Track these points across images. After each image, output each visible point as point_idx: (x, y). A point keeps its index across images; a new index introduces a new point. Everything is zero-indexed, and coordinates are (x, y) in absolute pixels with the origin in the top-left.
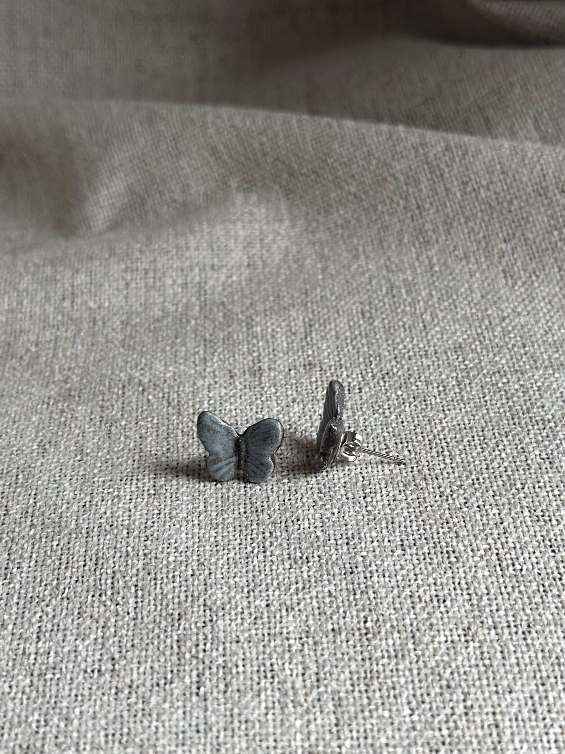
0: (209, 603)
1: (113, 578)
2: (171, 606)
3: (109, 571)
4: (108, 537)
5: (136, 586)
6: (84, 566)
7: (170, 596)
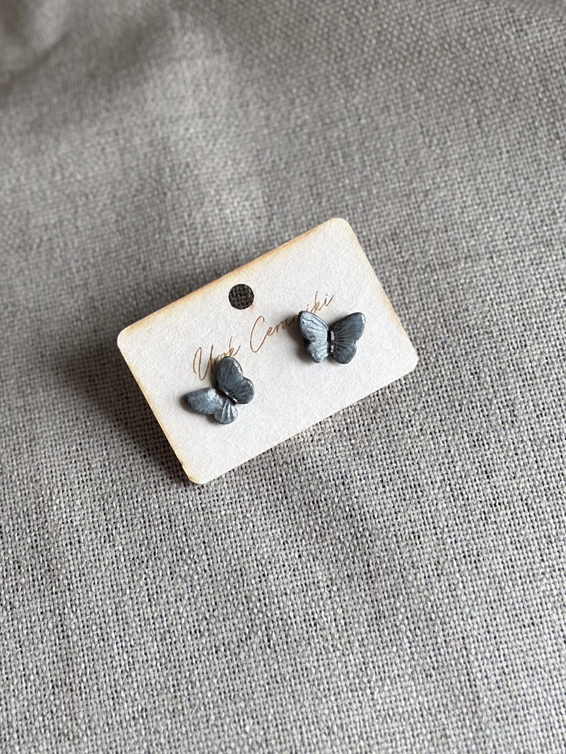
0: (259, 557)
1: (185, 535)
2: (233, 561)
3: (182, 528)
4: (172, 492)
5: (204, 543)
6: (162, 523)
7: (230, 552)
